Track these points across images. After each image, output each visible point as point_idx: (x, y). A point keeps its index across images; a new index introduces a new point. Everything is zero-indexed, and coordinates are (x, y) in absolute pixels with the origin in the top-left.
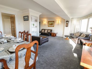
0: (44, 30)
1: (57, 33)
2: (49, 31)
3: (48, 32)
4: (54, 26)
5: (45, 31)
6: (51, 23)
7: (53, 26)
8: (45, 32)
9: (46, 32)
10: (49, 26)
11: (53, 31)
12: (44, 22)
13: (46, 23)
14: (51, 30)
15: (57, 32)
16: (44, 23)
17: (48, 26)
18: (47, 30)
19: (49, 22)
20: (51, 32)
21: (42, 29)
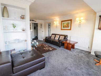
0: (54, 36)
1: (77, 43)
2: (62, 38)
3: (60, 39)
4: (70, 29)
5: (56, 38)
6: (65, 23)
7: (69, 28)
8: (55, 39)
9: (57, 39)
11: (68, 39)
12: (55, 22)
13: (58, 24)
14: (65, 37)
16: (56, 24)
17: (62, 29)
18: (58, 36)
19: (62, 21)
20: (64, 39)
21: (52, 34)
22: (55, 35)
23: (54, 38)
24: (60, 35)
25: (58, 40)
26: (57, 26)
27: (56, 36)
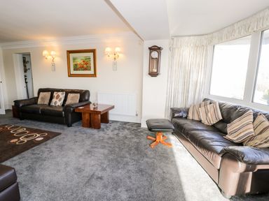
0: (48, 94)
2: (73, 99)
3: (67, 103)
4: (95, 75)
5: (54, 100)
6: (80, 58)
7: (92, 72)
8: (53, 104)
9: (59, 103)
10: (73, 72)
11: (92, 99)
12: (45, 53)
13: (57, 60)
15: (112, 104)
16: (49, 58)
17: (70, 75)
18: (62, 95)
19: (69, 52)
20: (80, 101)
21: (41, 91)
22: (52, 91)
23: (47, 102)
24: (67, 92)
25: (63, 105)
26: (53, 65)
27: (55, 94)
